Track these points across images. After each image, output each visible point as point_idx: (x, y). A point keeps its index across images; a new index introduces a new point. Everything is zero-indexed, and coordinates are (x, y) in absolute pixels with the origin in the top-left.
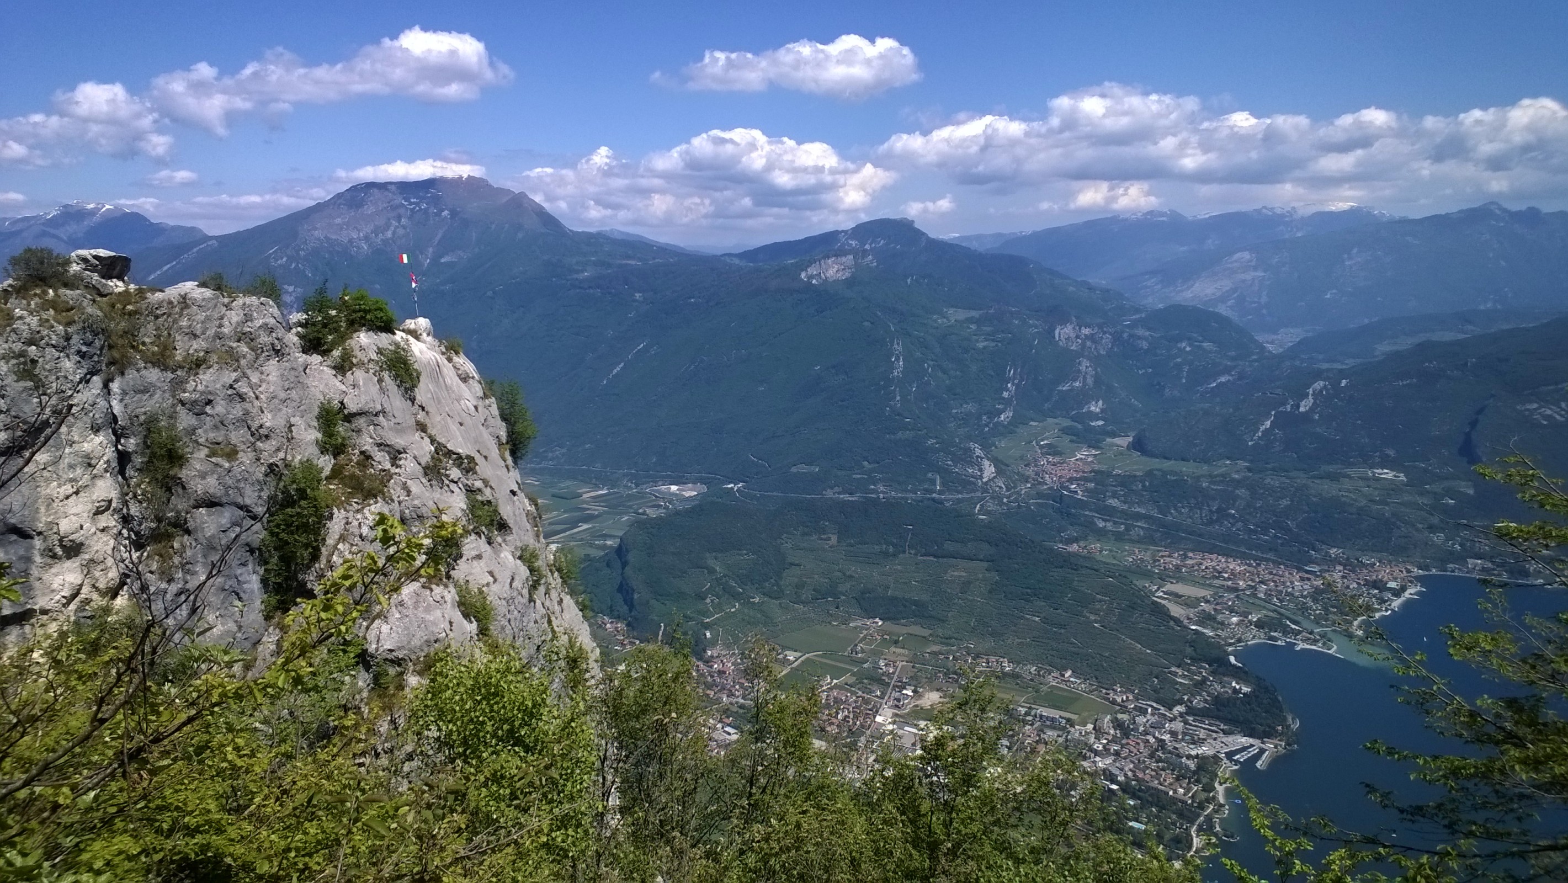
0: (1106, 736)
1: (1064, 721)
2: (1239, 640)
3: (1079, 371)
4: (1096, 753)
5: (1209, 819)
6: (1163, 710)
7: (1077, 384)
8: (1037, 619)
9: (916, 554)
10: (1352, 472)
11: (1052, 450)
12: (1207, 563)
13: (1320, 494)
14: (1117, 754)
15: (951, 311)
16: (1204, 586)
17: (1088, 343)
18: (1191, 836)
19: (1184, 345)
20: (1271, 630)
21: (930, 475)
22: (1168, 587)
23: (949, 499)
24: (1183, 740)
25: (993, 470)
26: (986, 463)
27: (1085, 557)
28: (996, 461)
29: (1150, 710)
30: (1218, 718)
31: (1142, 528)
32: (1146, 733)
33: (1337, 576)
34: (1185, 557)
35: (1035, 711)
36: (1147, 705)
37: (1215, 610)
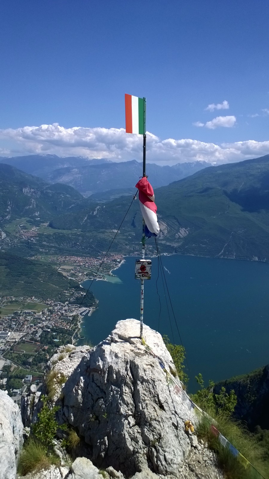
0: (46, 315)
1: (33, 313)
2: (82, 280)
3: (31, 203)
4: (43, 321)
5: (76, 333)
6: (62, 304)
7: (31, 207)
8: (23, 282)
10: (107, 231)
11: (24, 228)
12: (72, 259)
13: (100, 237)
14: (49, 320)
16: (71, 265)
17: (34, 194)
18: (72, 340)
19: (61, 195)
20: (90, 276)
22: (62, 267)
24: (68, 311)
25: (5, 235)
26: (3, 233)
27: (36, 261)
28: (6, 232)
29: (58, 305)
30: (77, 303)
31: (53, 250)
32: (58, 312)
33: (105, 259)
34: (66, 258)
35: (23, 311)
36: (57, 303)
37: (75, 272)
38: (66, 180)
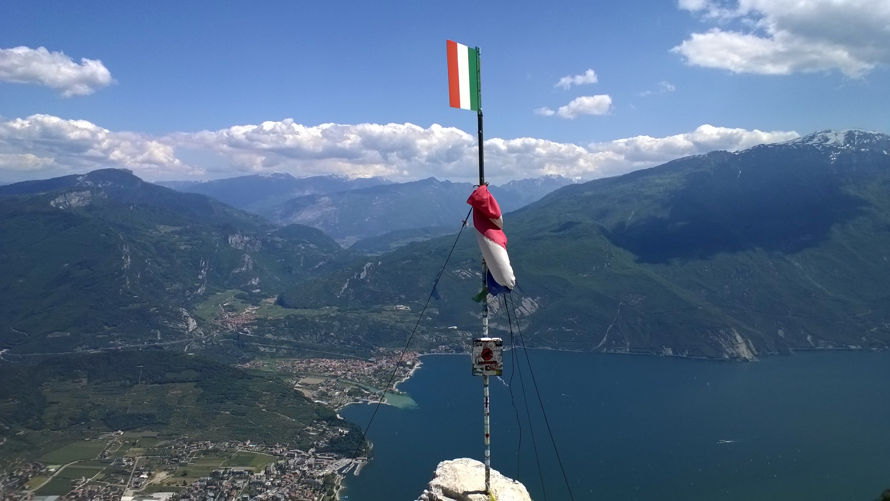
0: (272, 476)
1: (247, 472)
2: (340, 405)
3: (244, 262)
4: (267, 488)
6: (303, 453)
7: (244, 269)
8: (228, 413)
9: (146, 384)
10: (386, 307)
11: (231, 308)
12: (322, 364)
13: (373, 320)
14: (279, 485)
15: (161, 227)
16: (320, 377)
17: (248, 245)
19: (300, 246)
20: (355, 396)
21: (153, 330)
22: (302, 381)
23: (167, 345)
24: (315, 468)
25: (195, 324)
26: (191, 320)
27: (254, 370)
28: (196, 318)
29: (296, 455)
30: (332, 451)
31: (286, 349)
32: (295, 469)
33: (384, 362)
34: (309, 362)
35: (229, 470)
36: (294, 452)
37: (327, 390)
38: (309, 217)
